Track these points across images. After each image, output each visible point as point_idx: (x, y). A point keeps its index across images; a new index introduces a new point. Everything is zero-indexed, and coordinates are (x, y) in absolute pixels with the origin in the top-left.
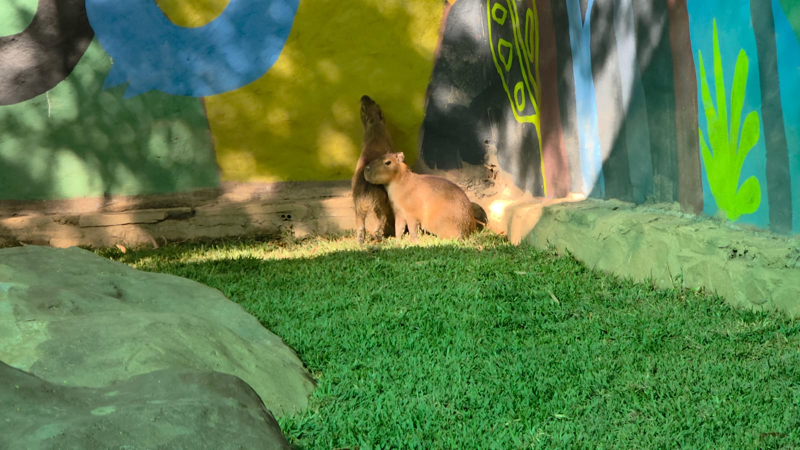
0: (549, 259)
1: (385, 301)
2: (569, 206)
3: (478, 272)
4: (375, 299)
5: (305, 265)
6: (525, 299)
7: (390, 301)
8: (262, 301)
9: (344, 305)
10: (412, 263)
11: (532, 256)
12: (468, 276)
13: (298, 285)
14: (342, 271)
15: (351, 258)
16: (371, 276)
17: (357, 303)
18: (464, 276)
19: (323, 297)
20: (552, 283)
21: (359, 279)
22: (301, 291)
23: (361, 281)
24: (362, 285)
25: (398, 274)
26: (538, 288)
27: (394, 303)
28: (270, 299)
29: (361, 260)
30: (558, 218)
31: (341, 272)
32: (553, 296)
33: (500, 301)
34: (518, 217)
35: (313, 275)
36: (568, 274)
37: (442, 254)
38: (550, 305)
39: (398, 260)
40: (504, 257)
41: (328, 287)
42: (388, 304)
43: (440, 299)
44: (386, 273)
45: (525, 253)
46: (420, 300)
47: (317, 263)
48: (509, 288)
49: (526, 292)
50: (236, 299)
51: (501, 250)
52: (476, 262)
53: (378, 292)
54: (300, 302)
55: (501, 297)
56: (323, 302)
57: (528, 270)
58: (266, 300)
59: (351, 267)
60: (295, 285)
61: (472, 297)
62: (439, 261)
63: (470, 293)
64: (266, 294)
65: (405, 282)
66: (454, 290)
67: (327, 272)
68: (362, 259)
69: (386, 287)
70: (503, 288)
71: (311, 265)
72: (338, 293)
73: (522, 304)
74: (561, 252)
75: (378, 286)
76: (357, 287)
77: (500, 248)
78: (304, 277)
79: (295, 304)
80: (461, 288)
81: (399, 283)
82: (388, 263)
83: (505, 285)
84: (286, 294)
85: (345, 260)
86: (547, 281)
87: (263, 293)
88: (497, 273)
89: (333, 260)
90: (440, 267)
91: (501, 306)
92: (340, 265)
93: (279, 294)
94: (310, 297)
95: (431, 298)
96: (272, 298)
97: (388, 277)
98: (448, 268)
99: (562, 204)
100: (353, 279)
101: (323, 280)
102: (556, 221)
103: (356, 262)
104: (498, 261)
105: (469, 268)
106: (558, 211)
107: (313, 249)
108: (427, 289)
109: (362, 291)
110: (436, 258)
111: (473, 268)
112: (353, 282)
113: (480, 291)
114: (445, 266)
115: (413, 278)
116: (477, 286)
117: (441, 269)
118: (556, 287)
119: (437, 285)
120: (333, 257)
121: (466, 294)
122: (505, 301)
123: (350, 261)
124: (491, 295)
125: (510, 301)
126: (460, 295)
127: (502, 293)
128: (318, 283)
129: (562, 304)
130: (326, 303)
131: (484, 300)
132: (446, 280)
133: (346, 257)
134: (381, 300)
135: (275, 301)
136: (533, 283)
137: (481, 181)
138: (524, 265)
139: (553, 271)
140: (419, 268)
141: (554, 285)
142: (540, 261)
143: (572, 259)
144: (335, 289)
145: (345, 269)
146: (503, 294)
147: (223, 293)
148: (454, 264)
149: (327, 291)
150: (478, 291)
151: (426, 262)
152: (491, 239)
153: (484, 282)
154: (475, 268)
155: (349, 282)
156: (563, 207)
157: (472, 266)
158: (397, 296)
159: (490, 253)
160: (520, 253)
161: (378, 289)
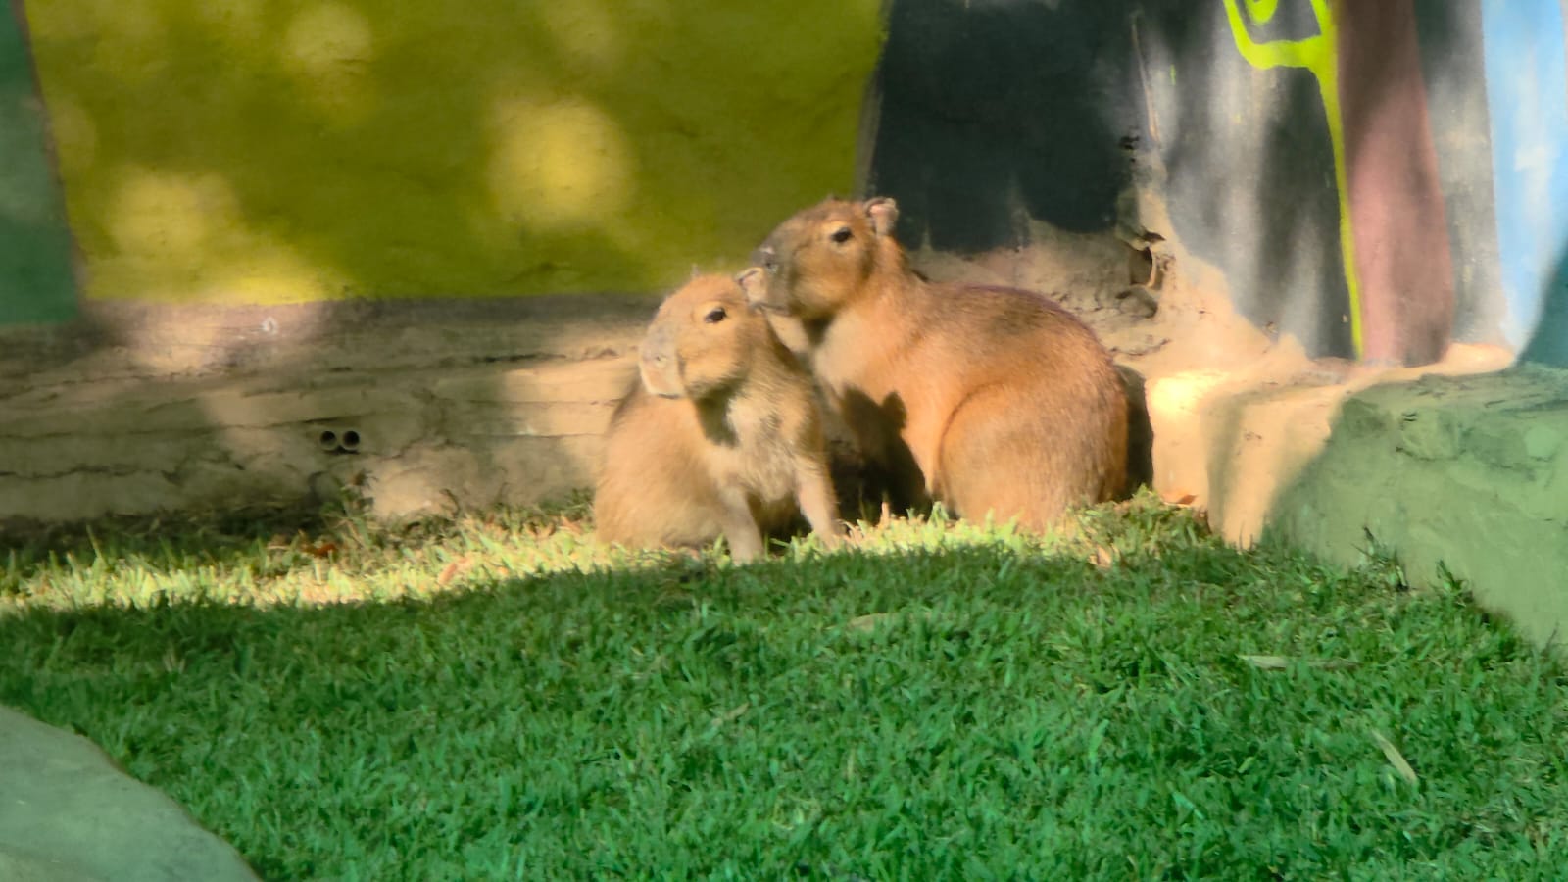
0: (1373, 604)
1: (733, 773)
2: (1452, 394)
3: (1095, 658)
4: (694, 765)
5: (417, 630)
6: (1282, 766)
7: (756, 774)
8: (251, 776)
9: (575, 792)
10: (834, 621)
11: (1306, 592)
12: (1058, 674)
13: (391, 709)
14: (562, 654)
15: (597, 603)
16: (674, 675)
17: (626, 784)
18: (1042, 674)
19: (490, 760)
20: (1386, 701)
21: (628, 686)
22: (403, 735)
23: (637, 697)
24: (640, 709)
25: (783, 664)
26: (1335, 724)
27: (769, 781)
28: (281, 768)
29: (634, 611)
30: (1410, 445)
31: (558, 661)
32: (1393, 754)
33: (1186, 773)
34: (1249, 437)
35: (447, 671)
36: (1450, 665)
37: (953, 586)
38: (1383, 788)
39: (781, 610)
40: (1196, 595)
41: (511, 719)
42: (748, 788)
43: (952, 767)
44: (737, 664)
45: (1280, 578)
46: (871, 770)
47: (464, 624)
48: (1220, 722)
49: (1288, 737)
50: (146, 765)
51: (1184, 569)
52: (1090, 619)
53: (707, 736)
54: (400, 779)
55: (1189, 757)
56: (491, 779)
57: (1291, 648)
58: (269, 772)
59: (599, 639)
60: (380, 712)
61: (1073, 758)
62: (941, 616)
63: (1066, 742)
64: (265, 747)
65: (810, 699)
66: (1002, 731)
67: (502, 657)
68: (642, 605)
69: (737, 721)
70: (1197, 719)
71: (438, 630)
72: (550, 742)
73: (1273, 786)
74: (1422, 574)
75: (704, 716)
76: (623, 720)
77: (1180, 561)
78: (414, 680)
79: (380, 787)
80: (1031, 722)
81: (788, 703)
82: (743, 621)
83: (1202, 712)
84: (347, 744)
85: (574, 612)
86: (1367, 691)
87: (255, 744)
88: (1169, 658)
89: (526, 609)
90: (949, 638)
91: (1190, 792)
92: (556, 633)
93: (316, 747)
94: (440, 762)
95: (913, 763)
96: (291, 763)
97: (744, 677)
98: (978, 642)
99: (1424, 385)
100: (605, 686)
101: (489, 691)
102: (1401, 456)
103: (618, 617)
104: (1173, 614)
105: (1060, 642)
106: (1410, 418)
107: (445, 567)
108: (899, 726)
109: (642, 734)
110: (929, 603)
111: (1077, 641)
112: (606, 701)
113: (1107, 733)
114: (965, 635)
115: (840, 683)
116: (1095, 714)
117: (952, 648)
118: (1405, 716)
119: (935, 709)
120: (526, 598)
121: (1052, 747)
122: (1206, 774)
123: (592, 615)
124: (1150, 749)
125: (1226, 773)
126: (1027, 751)
127: (1193, 740)
128: (467, 705)
129: (1430, 783)
130: (501, 783)
131: (1121, 769)
132: (972, 689)
133: (575, 600)
134: (718, 770)
135: (304, 777)
136: (1312, 703)
137: (1103, 296)
138: (1278, 629)
139: (1390, 655)
140: (865, 644)
141: (1397, 711)
142: (1339, 612)
143: (1464, 603)
144: (538, 727)
145: (575, 645)
146: (1198, 746)
147: (97, 741)
148: (1001, 627)
149: (506, 737)
150: (1098, 735)
151: (891, 620)
152: (1143, 526)
153: (1123, 699)
154: (1085, 640)
155: (592, 700)
156: (1429, 401)
157: (1073, 632)
158: (782, 756)
159: (1141, 580)
160: (1261, 582)
161: (705, 726)
